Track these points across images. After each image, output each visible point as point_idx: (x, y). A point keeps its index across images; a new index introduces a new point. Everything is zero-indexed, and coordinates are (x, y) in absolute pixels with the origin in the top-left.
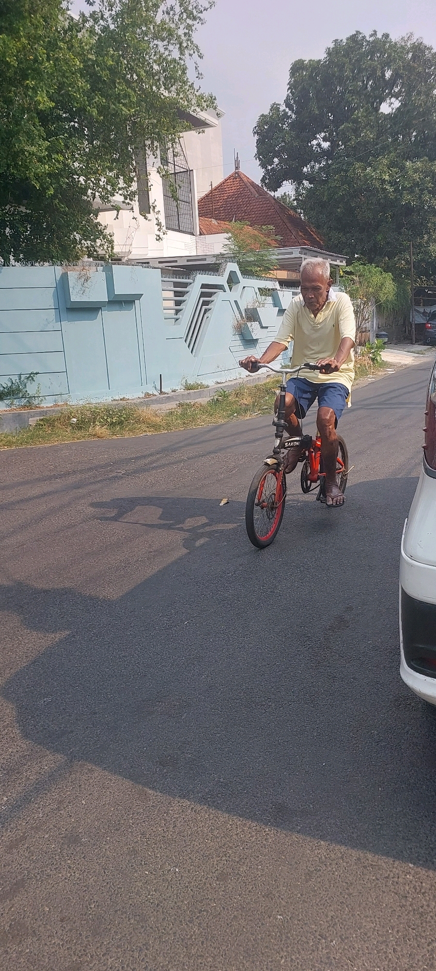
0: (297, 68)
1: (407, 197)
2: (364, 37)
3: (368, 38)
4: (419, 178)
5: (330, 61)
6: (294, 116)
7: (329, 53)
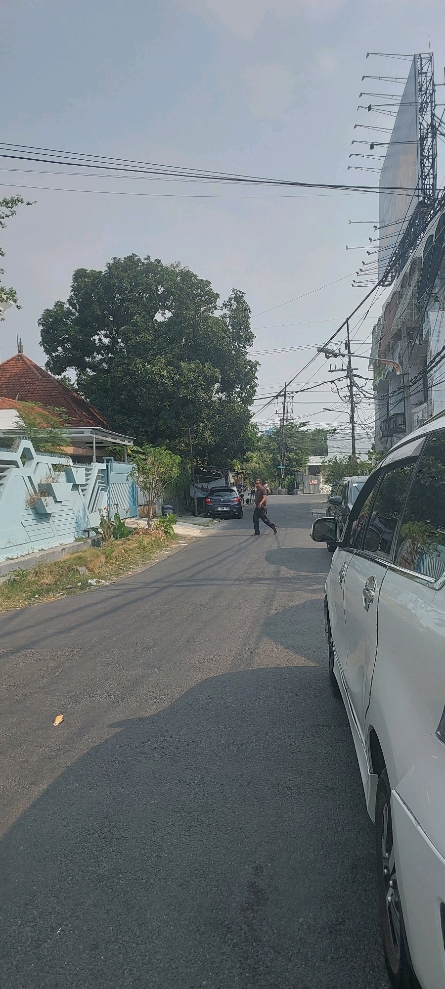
0: (80, 275)
1: (183, 392)
2: (139, 259)
3: (143, 260)
4: (193, 377)
5: (110, 274)
6: (77, 314)
7: (110, 267)
